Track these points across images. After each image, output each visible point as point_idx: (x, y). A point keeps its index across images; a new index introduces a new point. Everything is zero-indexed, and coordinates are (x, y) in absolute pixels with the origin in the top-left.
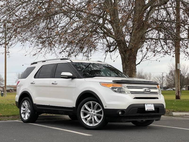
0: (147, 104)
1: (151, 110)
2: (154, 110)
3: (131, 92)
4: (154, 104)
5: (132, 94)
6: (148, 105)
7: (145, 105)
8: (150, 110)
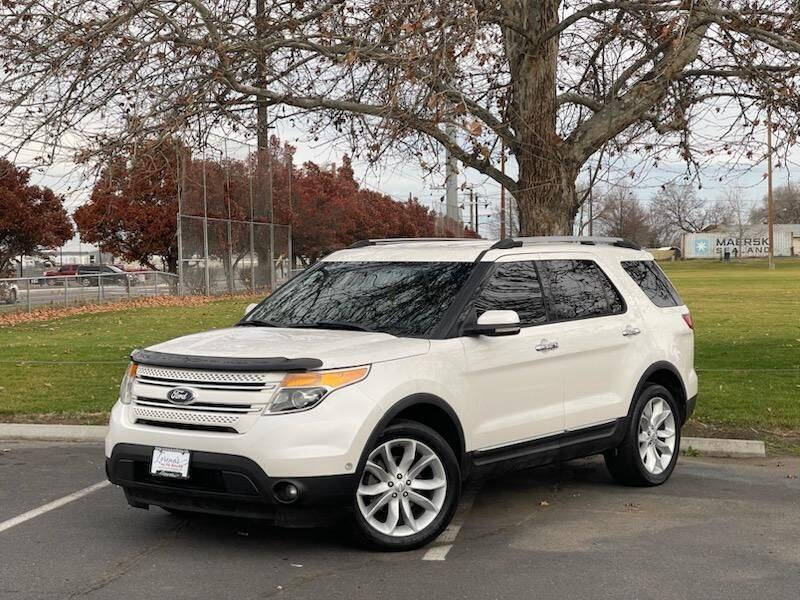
0: (162, 449)
1: (171, 475)
2: (185, 475)
3: (139, 398)
4: (192, 453)
5: (139, 404)
6: (168, 454)
7: (156, 453)
8: (167, 475)
